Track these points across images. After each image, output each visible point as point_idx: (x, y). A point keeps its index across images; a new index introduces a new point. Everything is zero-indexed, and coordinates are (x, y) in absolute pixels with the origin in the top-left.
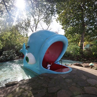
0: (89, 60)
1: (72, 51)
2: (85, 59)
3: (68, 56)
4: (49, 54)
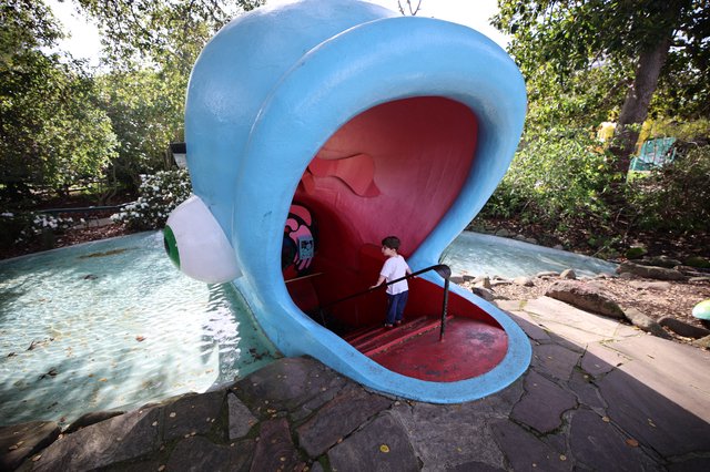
0: (671, 251)
1: (549, 184)
2: (636, 245)
3: (518, 210)
4: (378, 200)
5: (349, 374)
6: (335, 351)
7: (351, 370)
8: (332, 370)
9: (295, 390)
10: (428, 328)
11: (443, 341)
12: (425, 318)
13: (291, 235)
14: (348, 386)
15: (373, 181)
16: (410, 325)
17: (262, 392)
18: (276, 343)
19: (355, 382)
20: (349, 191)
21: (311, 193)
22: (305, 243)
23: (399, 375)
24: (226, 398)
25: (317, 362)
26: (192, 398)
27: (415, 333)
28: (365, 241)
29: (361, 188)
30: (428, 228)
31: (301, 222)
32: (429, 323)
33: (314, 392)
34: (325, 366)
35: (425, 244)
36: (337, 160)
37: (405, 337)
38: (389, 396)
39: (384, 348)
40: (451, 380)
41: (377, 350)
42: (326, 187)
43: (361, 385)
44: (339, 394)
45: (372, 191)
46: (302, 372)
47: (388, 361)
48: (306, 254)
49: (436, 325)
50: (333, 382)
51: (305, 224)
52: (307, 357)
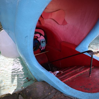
4: (66, 26)
5: (58, 89)
6: (53, 80)
7: (58, 87)
8: (52, 87)
9: (40, 94)
10: (85, 71)
11: (90, 77)
12: (83, 67)
13: (38, 39)
14: (57, 93)
15: (64, 19)
16: (78, 69)
17: (30, 94)
18: (34, 76)
19: (60, 92)
20: (56, 23)
21: (43, 25)
22: (43, 42)
23: (75, 90)
24: (18, 97)
25: (47, 84)
26: (8, 96)
27: (80, 73)
28: (62, 40)
29: (61, 22)
30: (84, 35)
31: (41, 35)
32: (85, 69)
33: (46, 95)
34: (50, 85)
35: (83, 41)
36: (52, 12)
37: (77, 75)
38: (71, 97)
39: (70, 79)
40: (94, 92)
41: (67, 80)
42: (48, 22)
43: (62, 93)
44: (54, 96)
45: (64, 23)
46: (42, 87)
47: (71, 84)
48: (43, 45)
49: (88, 70)
50: (53, 91)
51: (42, 35)
52: (44, 82)
